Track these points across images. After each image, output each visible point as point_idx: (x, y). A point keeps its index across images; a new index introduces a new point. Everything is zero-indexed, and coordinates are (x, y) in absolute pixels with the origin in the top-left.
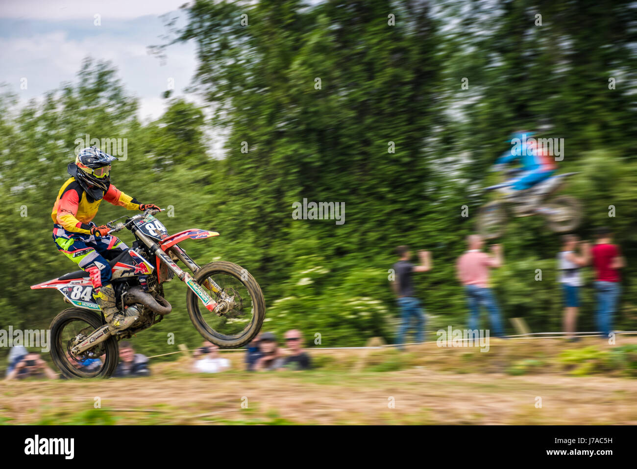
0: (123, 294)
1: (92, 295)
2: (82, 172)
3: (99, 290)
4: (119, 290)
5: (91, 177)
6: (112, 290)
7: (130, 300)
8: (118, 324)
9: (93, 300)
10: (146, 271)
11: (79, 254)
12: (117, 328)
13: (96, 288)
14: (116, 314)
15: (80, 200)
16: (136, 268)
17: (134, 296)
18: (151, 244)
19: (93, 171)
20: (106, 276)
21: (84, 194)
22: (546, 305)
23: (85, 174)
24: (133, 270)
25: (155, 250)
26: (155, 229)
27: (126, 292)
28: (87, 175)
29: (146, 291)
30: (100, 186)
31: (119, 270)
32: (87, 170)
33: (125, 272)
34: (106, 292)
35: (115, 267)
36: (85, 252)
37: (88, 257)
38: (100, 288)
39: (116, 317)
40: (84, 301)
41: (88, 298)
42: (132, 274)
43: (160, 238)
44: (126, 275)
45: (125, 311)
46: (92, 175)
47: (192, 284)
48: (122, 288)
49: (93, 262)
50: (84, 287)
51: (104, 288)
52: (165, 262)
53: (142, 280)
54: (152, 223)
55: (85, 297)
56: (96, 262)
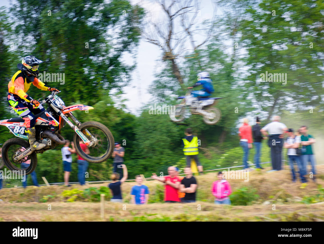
0: (41, 133)
1: (24, 131)
2: (26, 68)
3: (28, 129)
4: (39, 130)
5: (30, 71)
6: (35, 130)
7: (45, 136)
8: (36, 146)
9: (25, 134)
10: (55, 124)
11: (21, 110)
12: (34, 148)
13: (27, 128)
14: (35, 142)
15: (24, 82)
16: (49, 122)
17: (47, 135)
18: (58, 111)
19: (31, 67)
20: (33, 123)
21: (26, 79)
22: (57, 171)
23: (27, 69)
24: (48, 123)
25: (60, 114)
26: (59, 103)
27: (42, 132)
28: (28, 69)
29: (54, 133)
30: (34, 75)
31: (40, 121)
32: (29, 67)
33: (43, 123)
34: (32, 131)
35: (38, 120)
36: (23, 110)
37: (25, 112)
38: (29, 128)
39: (35, 143)
40: (20, 134)
41: (22, 133)
42: (47, 125)
43: (62, 108)
44: (44, 124)
45: (41, 140)
46: (31, 70)
47: (78, 132)
48: (41, 130)
49: (27, 115)
50: (21, 127)
51: (31, 128)
52: (65, 120)
53: (52, 128)
54: (58, 100)
55: (21, 132)
56: (29, 116)
